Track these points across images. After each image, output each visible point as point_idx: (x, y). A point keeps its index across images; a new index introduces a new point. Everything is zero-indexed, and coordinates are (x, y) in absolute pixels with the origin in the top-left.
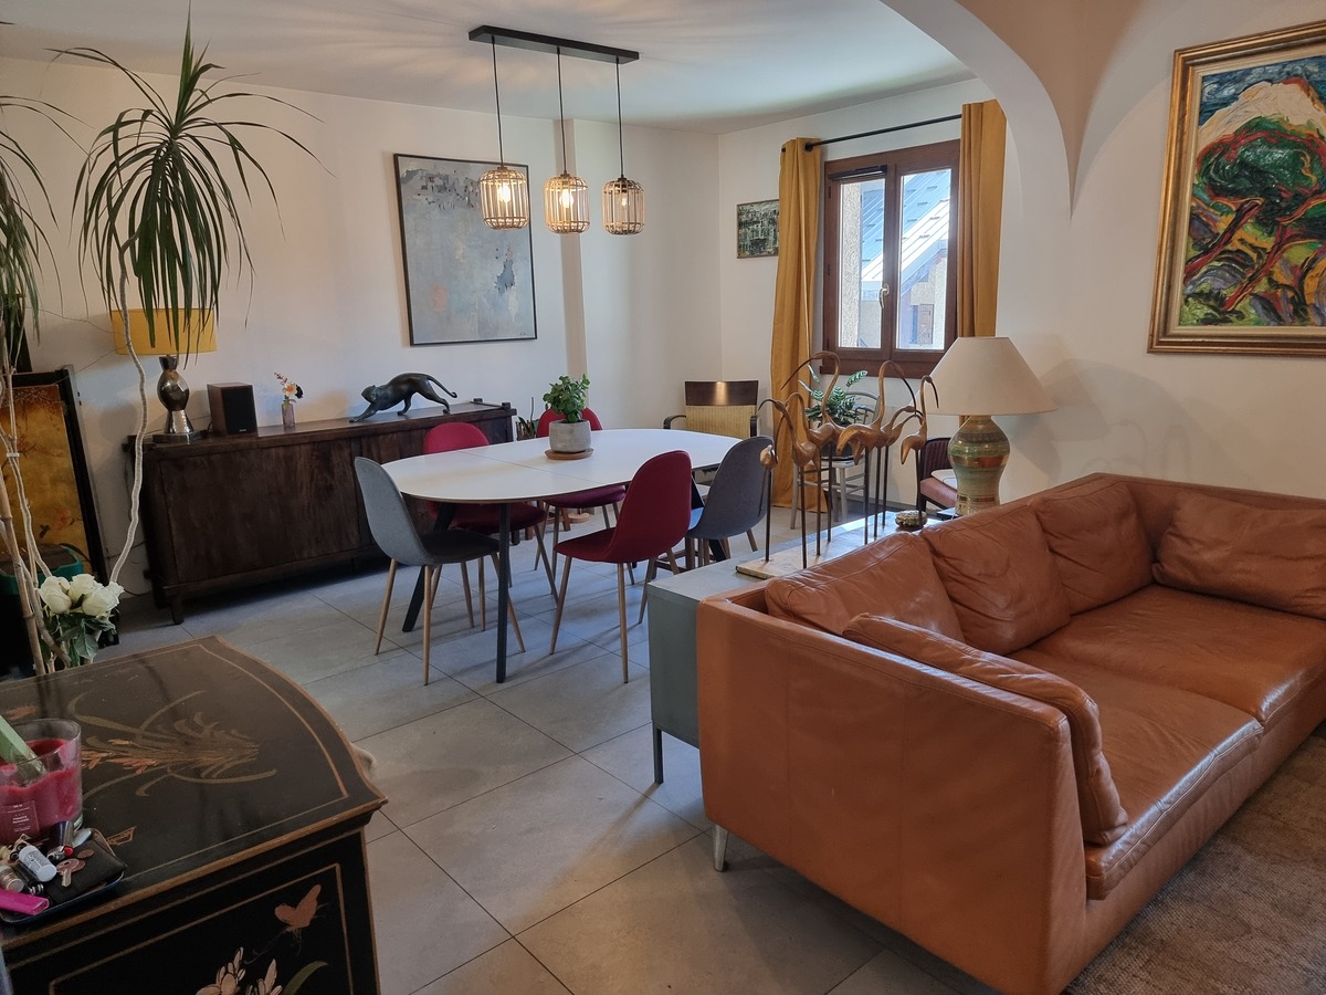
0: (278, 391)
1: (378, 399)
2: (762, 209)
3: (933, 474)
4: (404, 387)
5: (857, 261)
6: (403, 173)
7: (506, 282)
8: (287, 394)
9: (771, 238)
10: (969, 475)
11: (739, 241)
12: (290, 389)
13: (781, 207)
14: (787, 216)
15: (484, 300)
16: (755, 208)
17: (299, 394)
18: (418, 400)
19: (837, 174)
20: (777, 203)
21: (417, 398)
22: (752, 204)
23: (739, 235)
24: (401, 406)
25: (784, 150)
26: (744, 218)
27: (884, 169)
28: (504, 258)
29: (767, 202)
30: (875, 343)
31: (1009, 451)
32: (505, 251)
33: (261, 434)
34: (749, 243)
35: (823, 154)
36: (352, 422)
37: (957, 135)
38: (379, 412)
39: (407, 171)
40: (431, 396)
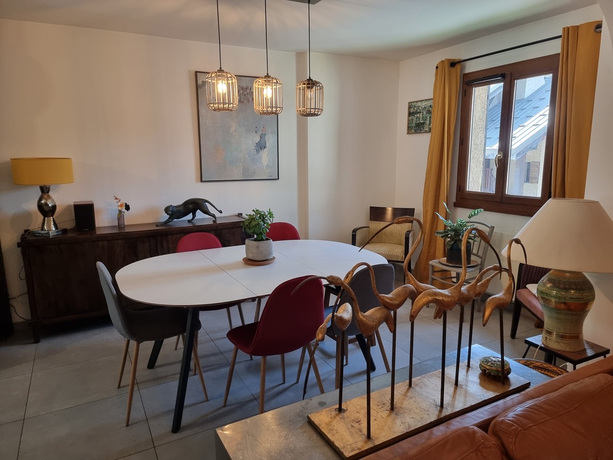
0: (115, 207)
1: (174, 212)
2: (423, 104)
3: (528, 286)
4: (191, 206)
5: (483, 137)
6: (200, 82)
7: (261, 146)
8: (120, 209)
9: (428, 122)
10: (555, 315)
11: (408, 124)
12: (121, 206)
13: (434, 103)
14: (437, 108)
15: (247, 156)
16: (419, 104)
17: (127, 208)
18: (199, 214)
19: (471, 81)
20: (432, 101)
21: (198, 213)
22: (417, 102)
23: (409, 120)
24: (190, 216)
25: (437, 68)
26: (412, 110)
27: (503, 76)
28: (260, 133)
29: (426, 100)
30: (492, 190)
31: (594, 298)
32: (262, 128)
33: (98, 232)
34: (414, 125)
35: (463, 68)
36: (157, 226)
37: (558, 50)
38: (175, 220)
39: (203, 81)
40: (206, 212)
